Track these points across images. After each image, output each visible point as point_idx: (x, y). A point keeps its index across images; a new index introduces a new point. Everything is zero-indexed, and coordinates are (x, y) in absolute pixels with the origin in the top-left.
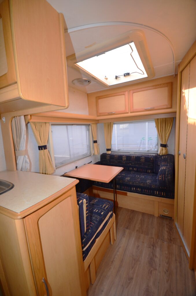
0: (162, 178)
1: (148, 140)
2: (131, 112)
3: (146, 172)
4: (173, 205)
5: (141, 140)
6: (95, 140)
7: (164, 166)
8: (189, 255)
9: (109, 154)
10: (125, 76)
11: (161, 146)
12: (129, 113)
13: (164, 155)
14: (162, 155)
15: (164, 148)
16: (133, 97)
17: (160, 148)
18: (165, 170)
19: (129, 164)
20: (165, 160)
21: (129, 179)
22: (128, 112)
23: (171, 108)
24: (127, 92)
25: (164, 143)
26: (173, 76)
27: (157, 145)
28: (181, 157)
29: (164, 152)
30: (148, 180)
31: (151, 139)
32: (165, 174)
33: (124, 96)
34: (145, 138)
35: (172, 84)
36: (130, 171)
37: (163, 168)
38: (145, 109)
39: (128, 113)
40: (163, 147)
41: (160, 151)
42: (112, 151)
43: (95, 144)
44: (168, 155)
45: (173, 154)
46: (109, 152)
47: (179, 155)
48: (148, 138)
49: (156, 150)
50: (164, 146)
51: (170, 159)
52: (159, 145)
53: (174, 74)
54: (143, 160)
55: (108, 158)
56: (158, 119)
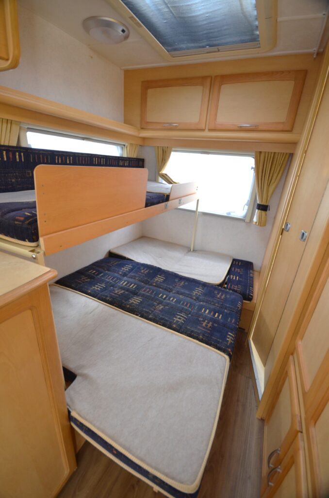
2: (210, 130)
11: (258, 209)
12: (207, 130)
15: (262, 212)
16: (219, 93)
17: (257, 212)
22: (204, 128)
23: (291, 131)
24: (209, 80)
25: (264, 203)
26: (311, 54)
29: (263, 221)
33: (201, 88)
35: (305, 74)
38: (238, 127)
39: (203, 130)
40: (262, 210)
50: (263, 208)
52: (256, 207)
53: (316, 52)
56: (260, 153)
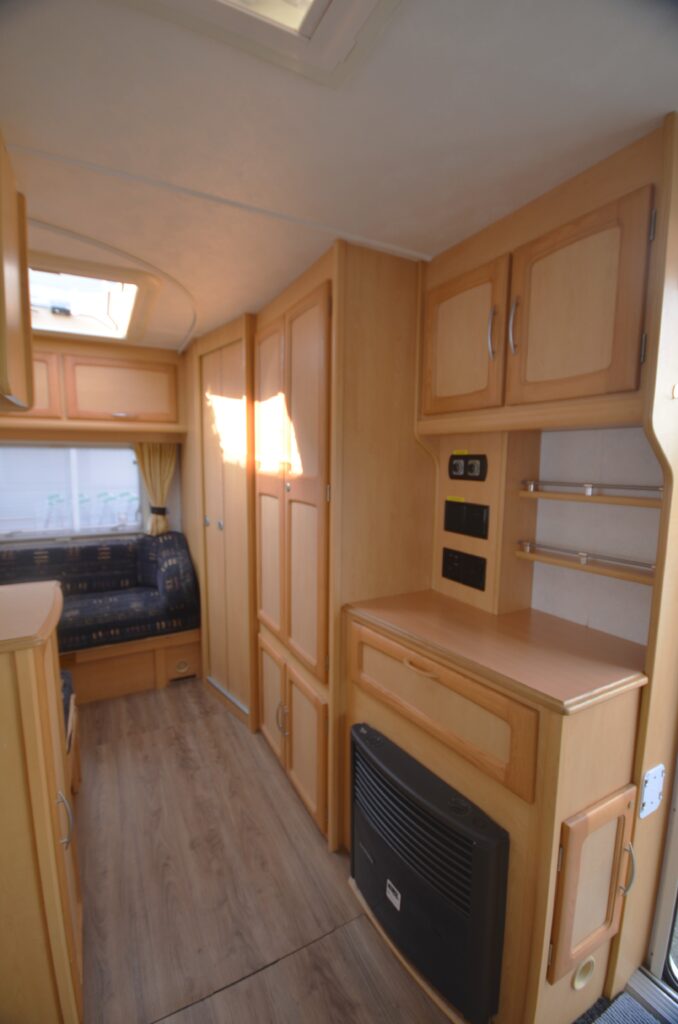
0: (174, 584)
2: (71, 418)
3: (119, 587)
4: (199, 642)
7: (171, 557)
8: (246, 710)
11: (152, 513)
12: (64, 418)
13: (162, 535)
14: (158, 536)
15: (160, 517)
16: (75, 375)
17: (150, 518)
18: (176, 567)
19: (62, 573)
20: (168, 545)
22: (60, 416)
23: (176, 422)
24: (54, 357)
25: (159, 505)
27: (140, 510)
29: (161, 527)
30: (134, 602)
32: (178, 574)
33: (43, 365)
35: (174, 368)
37: (172, 562)
38: (112, 416)
39: (58, 418)
40: (157, 514)
41: (151, 525)
44: (169, 533)
47: (205, 525)
49: (139, 522)
50: (160, 511)
51: (178, 541)
52: (147, 510)
54: (105, 557)
56: (141, 444)
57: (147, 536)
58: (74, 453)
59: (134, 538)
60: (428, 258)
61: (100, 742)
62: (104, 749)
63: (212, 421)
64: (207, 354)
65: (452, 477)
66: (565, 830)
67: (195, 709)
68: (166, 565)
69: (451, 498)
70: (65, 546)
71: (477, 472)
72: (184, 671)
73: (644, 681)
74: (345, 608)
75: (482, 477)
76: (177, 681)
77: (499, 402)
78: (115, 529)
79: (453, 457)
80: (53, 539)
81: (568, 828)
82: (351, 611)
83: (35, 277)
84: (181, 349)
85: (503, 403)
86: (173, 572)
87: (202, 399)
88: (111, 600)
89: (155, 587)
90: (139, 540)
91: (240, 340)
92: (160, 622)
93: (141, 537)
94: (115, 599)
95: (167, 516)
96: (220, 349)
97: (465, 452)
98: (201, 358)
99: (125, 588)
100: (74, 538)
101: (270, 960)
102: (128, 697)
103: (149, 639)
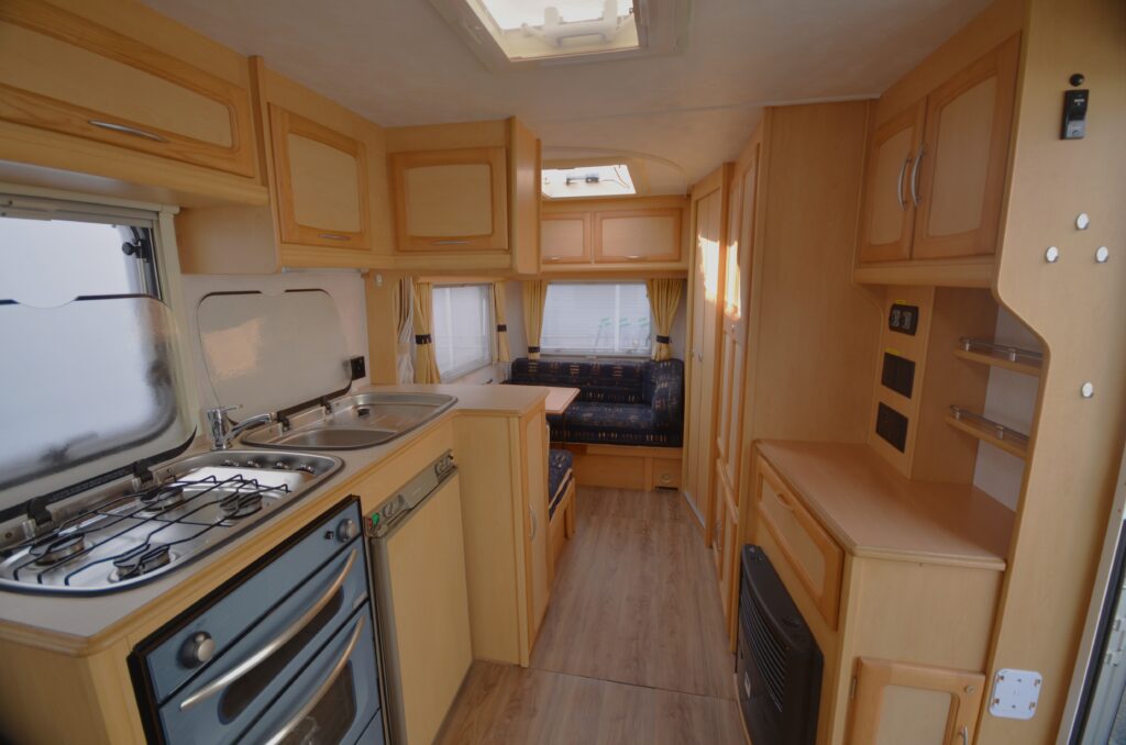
0: (662, 405)
1: (621, 326)
2: (596, 262)
3: (626, 402)
4: (681, 460)
5: (601, 326)
6: (501, 323)
7: (666, 381)
8: (704, 524)
9: (535, 361)
10: (587, 182)
11: (658, 341)
12: (593, 262)
13: (663, 361)
14: (660, 361)
15: (664, 345)
16: (601, 227)
17: (656, 345)
18: (666, 390)
19: (586, 383)
20: (666, 370)
21: (590, 415)
22: (589, 260)
23: (679, 260)
24: (589, 215)
25: (664, 334)
26: (682, 196)
27: (649, 338)
28: (695, 359)
29: (664, 354)
30: (633, 415)
31: (627, 325)
32: (666, 396)
33: (580, 222)
34: (610, 320)
35: (681, 211)
36: (590, 400)
37: (663, 385)
38: (625, 258)
39: (589, 263)
40: (661, 342)
41: (656, 351)
42: (542, 352)
43: (501, 333)
44: (672, 360)
45: (682, 358)
46: (536, 356)
47: (691, 356)
48: (621, 321)
49: (647, 348)
50: (664, 340)
51: (676, 367)
52: (655, 338)
54: (618, 375)
55: (532, 370)
56: (652, 280)
57: (651, 360)
58: (618, 287)
59: (642, 361)
60: (877, 96)
61: (592, 514)
62: (594, 519)
63: (701, 262)
64: (702, 199)
65: (892, 328)
66: (858, 665)
67: (667, 514)
68: (658, 387)
69: (889, 350)
70: (591, 363)
71: (907, 325)
72: (667, 482)
73: (1002, 566)
74: (755, 442)
75: (912, 331)
76: (662, 489)
77: (908, 257)
78: (629, 351)
79: (895, 307)
80: (584, 356)
81: (862, 664)
82: (759, 446)
83: (545, 173)
84: (685, 193)
85: (911, 258)
86: (664, 393)
87: (696, 241)
88: (617, 410)
89: (650, 404)
90: (646, 363)
91: (718, 189)
92: (649, 434)
93: (647, 361)
94: (621, 410)
95: (670, 345)
96: (709, 195)
97: (904, 303)
98: (697, 202)
99: (631, 403)
100: (598, 357)
101: (650, 683)
102: (621, 490)
103: (639, 447)
